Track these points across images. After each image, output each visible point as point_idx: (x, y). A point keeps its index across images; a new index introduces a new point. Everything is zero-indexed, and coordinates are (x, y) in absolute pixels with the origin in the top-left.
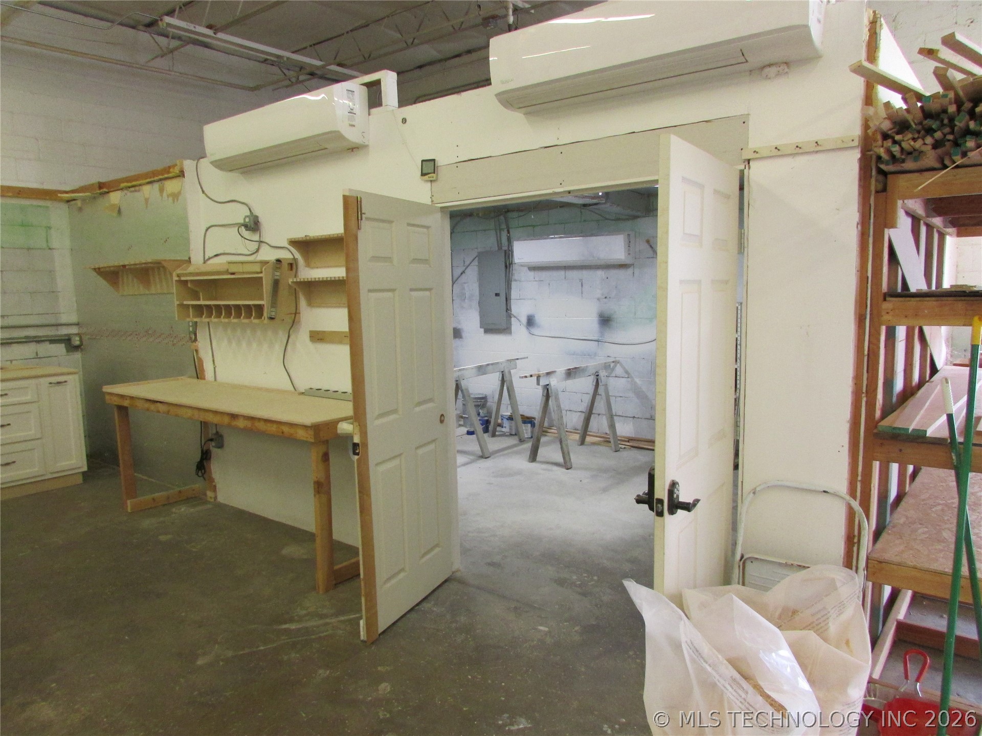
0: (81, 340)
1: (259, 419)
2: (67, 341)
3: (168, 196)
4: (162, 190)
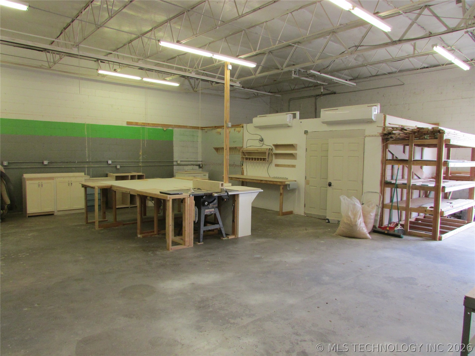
0: (202, 166)
1: (268, 181)
2: (199, 165)
3: (237, 131)
4: (235, 130)
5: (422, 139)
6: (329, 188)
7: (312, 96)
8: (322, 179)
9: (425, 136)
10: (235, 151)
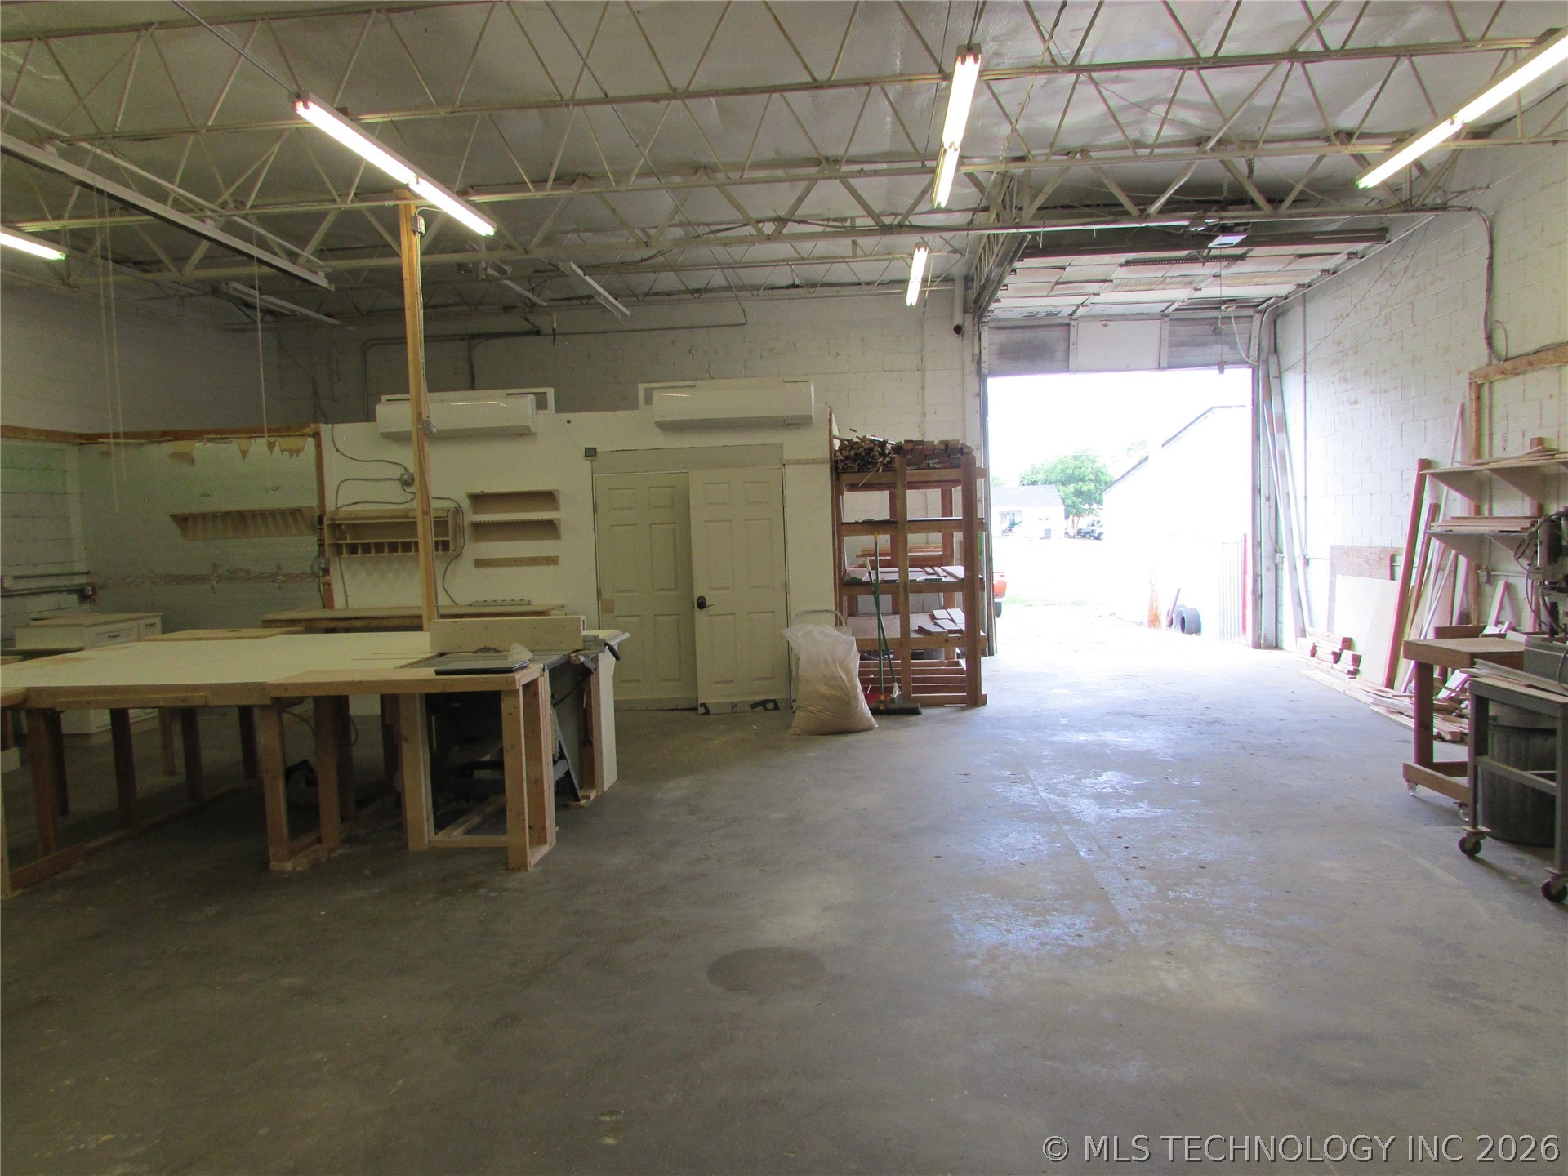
0: (94, 589)
2: (79, 591)
3: (282, 451)
4: (270, 445)
5: (924, 469)
6: (700, 615)
7: (454, 337)
8: (658, 590)
9: (930, 462)
10: (290, 521)
